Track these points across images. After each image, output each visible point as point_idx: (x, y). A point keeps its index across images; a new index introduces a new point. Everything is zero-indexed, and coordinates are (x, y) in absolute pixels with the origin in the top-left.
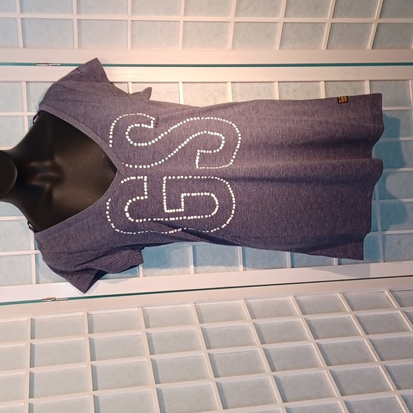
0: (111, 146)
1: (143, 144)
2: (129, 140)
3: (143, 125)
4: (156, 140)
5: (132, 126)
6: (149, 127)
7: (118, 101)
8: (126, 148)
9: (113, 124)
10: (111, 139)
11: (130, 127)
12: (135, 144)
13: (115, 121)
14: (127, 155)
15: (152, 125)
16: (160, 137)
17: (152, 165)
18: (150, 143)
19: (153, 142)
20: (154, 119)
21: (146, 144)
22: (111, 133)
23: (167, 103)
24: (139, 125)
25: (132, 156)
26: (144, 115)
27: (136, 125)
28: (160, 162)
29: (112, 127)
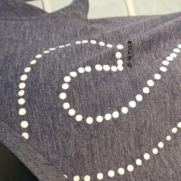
0: (26, 135)
1: (108, 117)
2: (72, 112)
3: (98, 67)
4: (139, 98)
5: (74, 74)
6: (114, 69)
7: (27, 24)
8: (67, 135)
9: (24, 77)
10: (23, 118)
11: (67, 79)
12: (90, 121)
13: (28, 70)
14: (71, 152)
15: (120, 63)
16: (146, 90)
17: (139, 162)
18: (125, 110)
19: (132, 104)
20: (120, 47)
21: (116, 115)
22: (22, 101)
23: (118, 18)
24: (88, 69)
25: (85, 152)
26: (93, 42)
27: (81, 70)
28: (155, 151)
29: (22, 86)
